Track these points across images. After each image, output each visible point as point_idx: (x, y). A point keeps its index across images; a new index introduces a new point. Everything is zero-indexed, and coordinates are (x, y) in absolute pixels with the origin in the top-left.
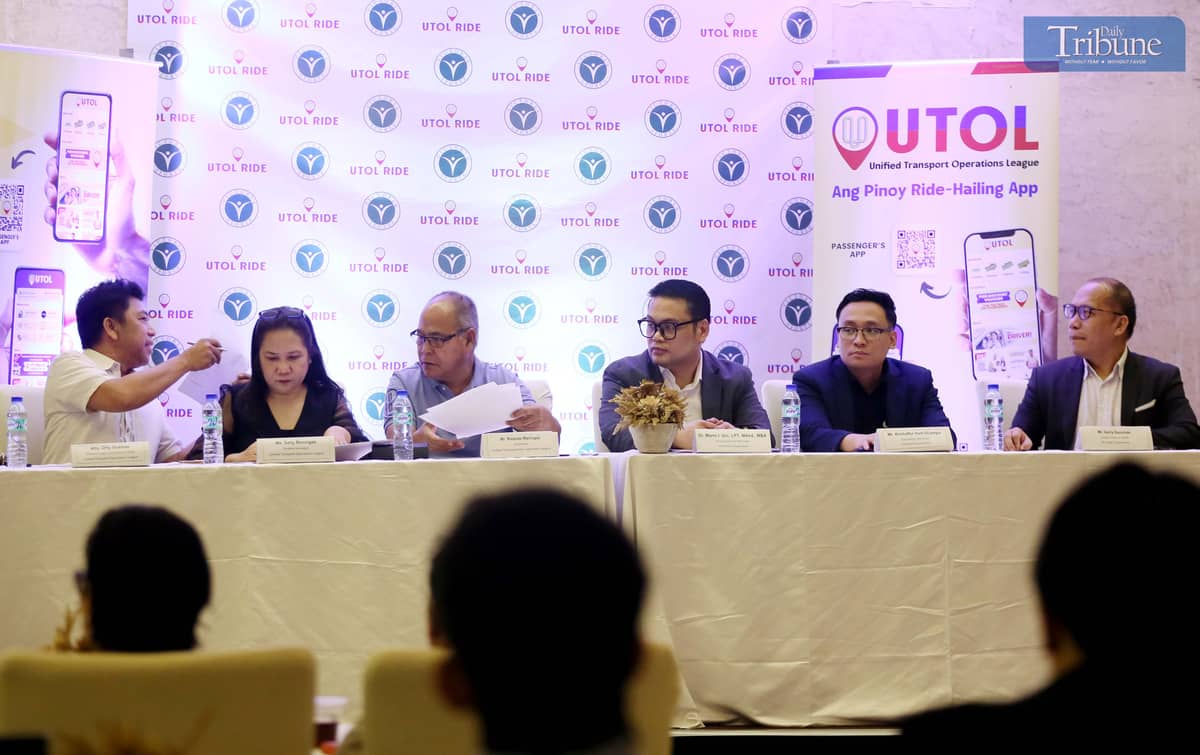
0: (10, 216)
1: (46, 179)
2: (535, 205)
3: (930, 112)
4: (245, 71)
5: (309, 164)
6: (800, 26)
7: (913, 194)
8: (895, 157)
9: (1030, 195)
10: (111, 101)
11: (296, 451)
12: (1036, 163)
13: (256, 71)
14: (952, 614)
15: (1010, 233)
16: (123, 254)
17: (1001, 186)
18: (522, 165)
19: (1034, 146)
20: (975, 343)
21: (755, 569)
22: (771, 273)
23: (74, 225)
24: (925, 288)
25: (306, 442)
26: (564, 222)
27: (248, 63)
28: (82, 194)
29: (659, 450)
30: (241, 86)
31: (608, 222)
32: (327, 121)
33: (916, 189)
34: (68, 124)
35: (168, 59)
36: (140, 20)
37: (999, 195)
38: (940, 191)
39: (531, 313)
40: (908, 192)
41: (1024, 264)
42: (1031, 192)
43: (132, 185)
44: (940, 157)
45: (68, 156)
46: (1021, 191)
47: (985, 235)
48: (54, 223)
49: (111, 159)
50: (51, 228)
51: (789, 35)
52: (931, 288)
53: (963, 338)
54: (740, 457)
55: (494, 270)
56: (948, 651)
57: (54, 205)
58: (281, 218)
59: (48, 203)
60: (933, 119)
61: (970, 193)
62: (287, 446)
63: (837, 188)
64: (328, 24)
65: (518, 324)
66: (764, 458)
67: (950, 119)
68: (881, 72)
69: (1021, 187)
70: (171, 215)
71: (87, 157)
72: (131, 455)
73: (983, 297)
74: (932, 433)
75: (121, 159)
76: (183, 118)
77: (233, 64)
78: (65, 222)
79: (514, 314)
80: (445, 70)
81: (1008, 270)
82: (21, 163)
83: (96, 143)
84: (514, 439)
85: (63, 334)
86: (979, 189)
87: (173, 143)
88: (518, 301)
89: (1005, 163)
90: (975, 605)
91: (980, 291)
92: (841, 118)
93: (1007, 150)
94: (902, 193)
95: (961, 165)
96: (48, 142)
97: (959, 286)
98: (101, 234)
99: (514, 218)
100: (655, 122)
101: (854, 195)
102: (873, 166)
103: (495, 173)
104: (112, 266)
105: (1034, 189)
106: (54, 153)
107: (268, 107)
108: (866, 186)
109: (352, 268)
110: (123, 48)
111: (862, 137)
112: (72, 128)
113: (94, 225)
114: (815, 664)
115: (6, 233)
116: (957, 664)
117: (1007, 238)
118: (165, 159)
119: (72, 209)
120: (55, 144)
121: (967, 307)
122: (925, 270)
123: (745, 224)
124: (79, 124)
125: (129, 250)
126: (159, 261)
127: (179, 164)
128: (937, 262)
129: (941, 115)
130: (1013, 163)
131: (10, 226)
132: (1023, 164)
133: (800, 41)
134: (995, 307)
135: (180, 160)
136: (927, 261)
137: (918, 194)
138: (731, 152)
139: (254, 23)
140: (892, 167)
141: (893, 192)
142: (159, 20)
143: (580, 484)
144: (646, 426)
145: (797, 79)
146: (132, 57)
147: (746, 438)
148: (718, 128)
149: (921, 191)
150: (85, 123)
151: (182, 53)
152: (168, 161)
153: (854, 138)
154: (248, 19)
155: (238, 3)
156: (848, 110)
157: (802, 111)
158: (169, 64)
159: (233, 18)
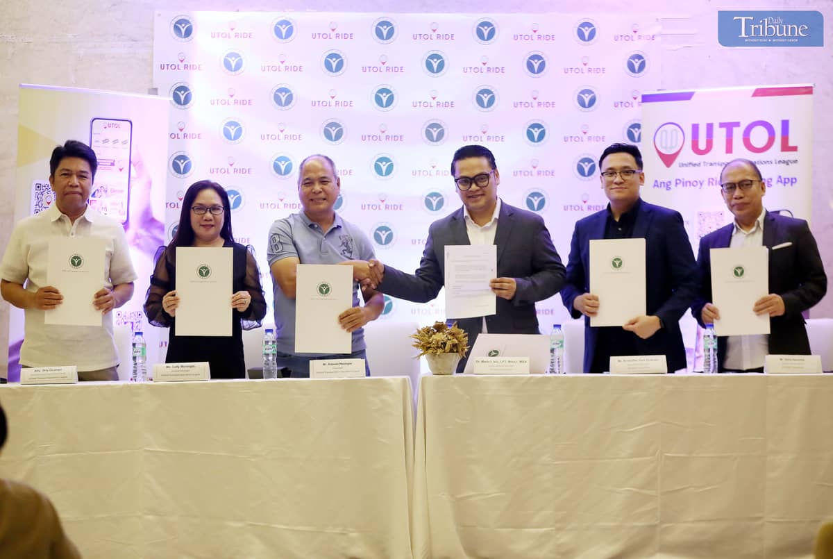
2: (444, 196)
3: (722, 125)
4: (236, 102)
5: (282, 168)
6: (637, 65)
7: (709, 184)
8: (696, 159)
9: (792, 185)
10: (131, 125)
11: (180, 373)
12: (796, 161)
13: (243, 102)
14: (663, 495)
16: (142, 232)
17: (771, 179)
18: (433, 167)
19: (794, 149)
21: (514, 460)
23: (103, 213)
25: (187, 367)
27: (238, 97)
28: (109, 191)
29: (446, 372)
30: (234, 113)
32: (294, 137)
33: (711, 181)
34: (97, 141)
35: (181, 96)
36: (162, 67)
40: (706, 183)
42: (792, 182)
43: (150, 184)
46: (785, 182)
49: (132, 165)
51: (628, 71)
54: (506, 378)
55: (413, 242)
56: (659, 521)
58: (262, 206)
60: (724, 130)
62: (174, 369)
63: (656, 181)
64: (294, 69)
66: (522, 378)
67: (735, 130)
68: (687, 96)
69: (785, 179)
71: (113, 164)
72: (63, 375)
74: (652, 360)
75: (140, 166)
76: (192, 136)
77: (227, 98)
80: (378, 100)
83: (120, 154)
84: (332, 364)
87: (186, 154)
89: (774, 162)
90: (678, 488)
92: (660, 130)
93: (776, 151)
94: (701, 184)
98: (125, 218)
99: (429, 205)
100: (530, 135)
101: (668, 186)
102: (682, 165)
103: (414, 174)
104: (134, 241)
105: (794, 181)
107: (253, 128)
108: (676, 180)
110: (151, 87)
111: (674, 145)
112: (101, 144)
113: (120, 213)
114: (559, 529)
116: (665, 531)
118: (180, 164)
119: (100, 200)
124: (106, 141)
125: (148, 230)
127: (189, 169)
129: (729, 127)
130: (780, 162)
132: (787, 163)
133: (637, 75)
135: (191, 166)
137: (713, 184)
138: (586, 156)
139: (242, 69)
140: (695, 165)
141: (695, 184)
142: (175, 67)
143: (385, 397)
144: (434, 354)
145: (635, 103)
146: (157, 94)
147: (512, 364)
148: (577, 139)
149: (714, 183)
150: (111, 140)
151: (192, 90)
152: (182, 167)
153: (669, 145)
154: (238, 66)
155: (231, 55)
156: (663, 125)
157: (637, 126)
158: (182, 98)
159: (227, 65)
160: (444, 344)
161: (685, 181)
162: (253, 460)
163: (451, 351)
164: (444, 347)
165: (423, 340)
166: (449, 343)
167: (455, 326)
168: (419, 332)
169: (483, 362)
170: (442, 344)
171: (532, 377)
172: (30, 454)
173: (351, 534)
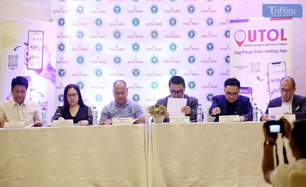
0: (14, 63)
1: (25, 54)
2: (158, 58)
3: (259, 31)
4: (81, 24)
5: (99, 48)
6: (228, 9)
8: (250, 43)
9: (285, 53)
10: (43, 33)
11: (62, 124)
12: (286, 44)
13: (84, 24)
14: (238, 166)
15: (280, 63)
16: (48, 72)
17: (277, 50)
18: (154, 47)
19: (286, 39)
20: (271, 92)
21: (184, 154)
22: (221, 74)
23: (33, 65)
24: (258, 78)
26: (166, 62)
27: (82, 22)
28: (35, 57)
29: (160, 122)
30: (80, 28)
31: (177, 62)
32: (103, 37)
33: (256, 52)
34: (30, 39)
35: (61, 22)
36: (54, 12)
37: (277, 53)
38: (262, 52)
39: (157, 86)
40: (254, 52)
41: (283, 71)
43: (50, 54)
44: (262, 43)
45: (31, 47)
46: (282, 52)
47: (273, 64)
48: (27, 65)
49: (44, 48)
50: (27, 66)
51: (225, 11)
52: (259, 78)
53: (268, 91)
55: (147, 75)
56: (238, 175)
57: (27, 60)
58: (91, 62)
59: (25, 60)
60: (260, 33)
61: (269, 52)
62: (60, 122)
63: (236, 52)
64: (103, 12)
65: (153, 89)
66: (187, 124)
67: (264, 33)
68: (246, 21)
69: (282, 50)
70: (63, 62)
71: (36, 48)
72: (20, 125)
73: (273, 80)
74: (234, 117)
75: (47, 48)
76: (66, 37)
77: (78, 23)
78: (31, 65)
79: (152, 86)
80: (134, 23)
81: (279, 73)
82: (17, 49)
83: (40, 44)
84: (121, 120)
85: (31, 93)
86: (272, 51)
87: (63, 44)
88: (154, 83)
89: (278, 44)
90: (245, 163)
91: (272, 79)
92: (237, 33)
93: (279, 40)
94: (252, 53)
95: (267, 45)
96: (25, 44)
97: (267, 77)
99: (153, 61)
100: (189, 35)
101: (240, 53)
102: (245, 46)
103: (147, 50)
104: (45, 75)
105: (286, 51)
106: (27, 47)
107: (88, 33)
108: (243, 51)
109: (110, 75)
110: (50, 19)
111: (242, 38)
112: (32, 40)
113: (39, 65)
114: (201, 179)
115: (13, 67)
116: (239, 179)
117: (279, 64)
118: (61, 47)
119: (32, 61)
120: (27, 44)
121: (269, 82)
122: (258, 73)
123: (214, 62)
124: (34, 39)
125: (50, 71)
126: (60, 74)
127: (65, 49)
128: (261, 71)
129: (262, 32)
130: (280, 44)
131: (14, 66)
132: (283, 44)
133: (228, 13)
134: (276, 83)
136: (258, 71)
138: (210, 43)
139: (84, 12)
140: (249, 46)
141: (250, 52)
142: (59, 12)
143: (138, 131)
144: (155, 116)
145: (228, 23)
146: (52, 22)
147: (183, 119)
148: (207, 36)
149: (257, 52)
150: (36, 39)
151: (65, 20)
152: (62, 48)
153: (240, 38)
154: (82, 11)
155: (79, 7)
156: (238, 31)
157: (228, 31)
158: (62, 23)
159: (78, 11)
160: (159, 112)
161: (246, 51)
162: (89, 155)
163: (161, 114)
164: (159, 113)
165: (151, 111)
166: (160, 112)
167: (162, 105)
168: (149, 108)
169: (173, 118)
170: (158, 112)
171: (191, 124)
172: (8, 154)
173: (126, 181)
